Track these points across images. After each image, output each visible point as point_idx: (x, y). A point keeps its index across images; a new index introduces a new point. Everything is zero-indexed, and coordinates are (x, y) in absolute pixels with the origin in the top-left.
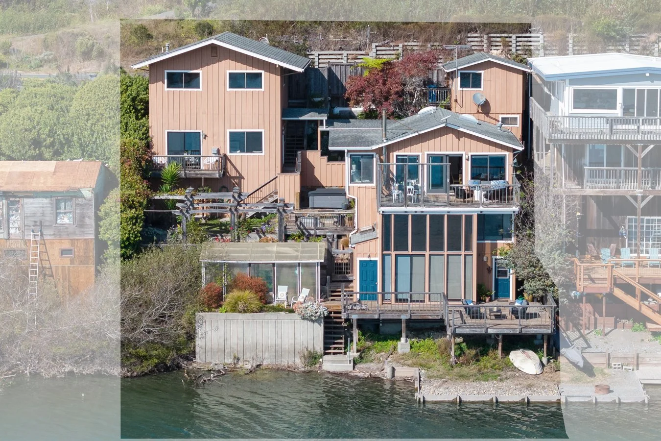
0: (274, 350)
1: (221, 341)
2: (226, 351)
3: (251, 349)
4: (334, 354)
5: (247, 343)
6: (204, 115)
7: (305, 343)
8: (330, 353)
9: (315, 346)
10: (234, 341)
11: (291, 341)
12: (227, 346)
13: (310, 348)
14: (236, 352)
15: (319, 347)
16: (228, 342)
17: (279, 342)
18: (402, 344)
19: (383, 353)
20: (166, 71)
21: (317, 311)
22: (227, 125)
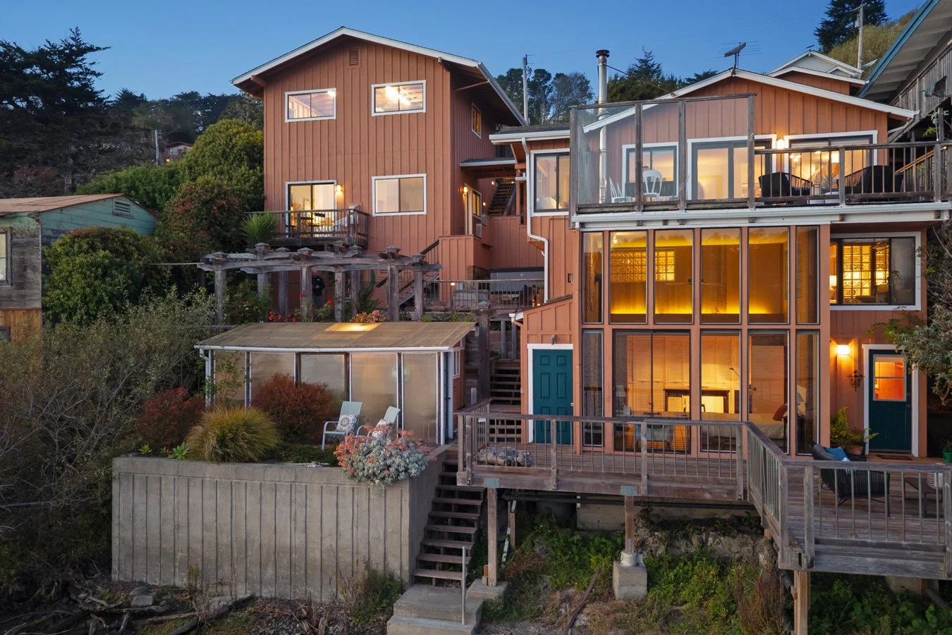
0: (285, 561)
1: (168, 528)
2: (179, 555)
3: (235, 555)
4: (440, 582)
5: (225, 540)
6: (339, 157)
7: (363, 551)
8: (428, 581)
9: (390, 558)
10: (196, 532)
11: (329, 542)
12: (182, 544)
13: (377, 563)
14: (199, 559)
15: (399, 561)
16: (182, 534)
17: (299, 540)
18: (624, 570)
19: (572, 591)
20: (287, 94)
21: (389, 462)
22: (372, 169)
